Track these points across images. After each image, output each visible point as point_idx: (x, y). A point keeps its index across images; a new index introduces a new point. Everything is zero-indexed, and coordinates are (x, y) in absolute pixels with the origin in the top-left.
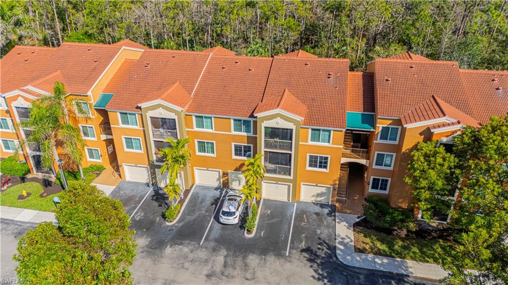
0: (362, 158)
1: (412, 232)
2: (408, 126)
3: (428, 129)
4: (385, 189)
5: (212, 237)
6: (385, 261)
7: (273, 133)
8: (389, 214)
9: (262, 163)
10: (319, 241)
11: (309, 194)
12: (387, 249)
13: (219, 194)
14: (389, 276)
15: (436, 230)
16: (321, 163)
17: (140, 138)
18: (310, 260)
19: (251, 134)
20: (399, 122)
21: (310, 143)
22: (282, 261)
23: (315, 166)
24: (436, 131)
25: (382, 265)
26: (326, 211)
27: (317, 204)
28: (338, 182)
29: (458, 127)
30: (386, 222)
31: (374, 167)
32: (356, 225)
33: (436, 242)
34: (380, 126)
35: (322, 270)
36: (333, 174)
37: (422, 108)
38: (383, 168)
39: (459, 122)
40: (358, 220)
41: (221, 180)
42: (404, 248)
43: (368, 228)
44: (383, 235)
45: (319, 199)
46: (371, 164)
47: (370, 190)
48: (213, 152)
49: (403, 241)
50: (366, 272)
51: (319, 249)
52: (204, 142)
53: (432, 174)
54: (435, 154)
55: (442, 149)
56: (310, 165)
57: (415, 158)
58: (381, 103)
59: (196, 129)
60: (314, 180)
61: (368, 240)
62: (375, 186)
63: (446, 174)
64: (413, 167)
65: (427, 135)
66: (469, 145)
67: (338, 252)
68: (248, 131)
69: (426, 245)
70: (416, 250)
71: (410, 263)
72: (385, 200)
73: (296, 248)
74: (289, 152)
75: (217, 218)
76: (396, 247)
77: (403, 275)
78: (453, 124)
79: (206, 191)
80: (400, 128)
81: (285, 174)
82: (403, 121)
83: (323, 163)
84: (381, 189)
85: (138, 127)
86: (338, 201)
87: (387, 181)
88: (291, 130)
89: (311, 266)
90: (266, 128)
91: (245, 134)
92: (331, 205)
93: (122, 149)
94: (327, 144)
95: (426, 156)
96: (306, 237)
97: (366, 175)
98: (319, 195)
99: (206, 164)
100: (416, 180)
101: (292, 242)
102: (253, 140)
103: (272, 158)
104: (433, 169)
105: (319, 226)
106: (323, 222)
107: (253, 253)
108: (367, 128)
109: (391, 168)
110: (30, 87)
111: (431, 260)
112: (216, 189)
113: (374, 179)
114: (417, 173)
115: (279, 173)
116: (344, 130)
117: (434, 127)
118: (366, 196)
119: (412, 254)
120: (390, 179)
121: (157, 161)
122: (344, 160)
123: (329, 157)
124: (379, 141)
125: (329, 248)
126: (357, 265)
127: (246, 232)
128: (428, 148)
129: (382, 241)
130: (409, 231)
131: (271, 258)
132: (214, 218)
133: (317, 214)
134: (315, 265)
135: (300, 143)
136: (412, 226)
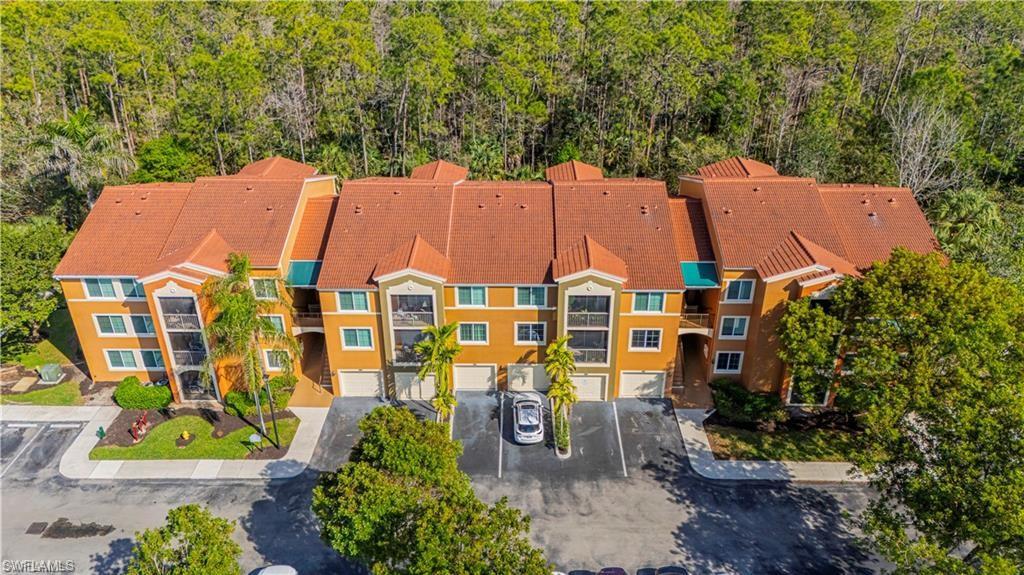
0: (703, 326)
1: (782, 424)
2: (769, 280)
3: (795, 282)
4: (736, 367)
5: (511, 464)
6: (756, 465)
7: (577, 303)
8: (750, 402)
9: (565, 347)
10: (662, 453)
11: (631, 386)
12: (755, 452)
13: (495, 401)
14: (765, 485)
15: (812, 416)
16: (649, 339)
17: (371, 328)
18: (658, 479)
19: (545, 307)
20: (754, 274)
21: (635, 313)
22: (622, 484)
23: (642, 345)
24: (805, 284)
25: (754, 471)
26: (660, 408)
27: (644, 400)
28: (673, 365)
29: (832, 277)
30: (746, 413)
31: (721, 337)
32: (707, 423)
33: (815, 433)
34: (727, 281)
35: (679, 490)
36: (667, 352)
37: (781, 251)
38: (732, 337)
39: (833, 271)
40: (707, 416)
41: (496, 380)
42: (774, 445)
43: (724, 426)
44: (746, 433)
45: (646, 392)
46: (715, 334)
47: (716, 371)
48: (484, 339)
49: (773, 437)
50: (736, 484)
51: (666, 462)
52: (470, 325)
54: (813, 318)
55: (819, 310)
56: (634, 344)
58: (724, 247)
59: (459, 306)
60: (639, 365)
61: (727, 441)
62: (721, 365)
63: (829, 342)
65: (794, 290)
66: (851, 302)
67: (693, 463)
68: (539, 302)
69: (803, 439)
70: (790, 446)
71: (789, 464)
72: (739, 382)
73: (635, 466)
74: (605, 329)
75: (510, 437)
76: (766, 446)
77: (782, 481)
78: (826, 273)
79: (475, 399)
80: (754, 281)
81: (597, 361)
82: (760, 272)
83: (652, 339)
84: (731, 368)
85: (371, 312)
86: (674, 392)
87: (738, 355)
88: (608, 298)
89: (663, 487)
90: (570, 297)
91: (535, 307)
92: (665, 398)
93: (337, 346)
94: (657, 313)
95: (801, 320)
96: (643, 448)
97: (706, 350)
98: (646, 386)
99: (473, 358)
101: (627, 458)
102: (550, 317)
103: (577, 340)
105: (657, 430)
106: (659, 424)
107: (579, 479)
108: (708, 284)
109: (744, 337)
110: (188, 265)
111: (813, 457)
112: (489, 393)
113: (721, 355)
115: (589, 360)
116: (682, 292)
117: (803, 280)
118: (709, 380)
119: (788, 453)
120: (742, 353)
121: (398, 361)
122: (682, 331)
123: (662, 330)
124: (726, 301)
125: (678, 459)
126: (722, 477)
127: (557, 452)
128: (801, 309)
129: (747, 441)
130: (778, 423)
131: (606, 484)
132: (503, 437)
133: (649, 414)
134: (668, 485)
135: (621, 314)
136: (781, 415)
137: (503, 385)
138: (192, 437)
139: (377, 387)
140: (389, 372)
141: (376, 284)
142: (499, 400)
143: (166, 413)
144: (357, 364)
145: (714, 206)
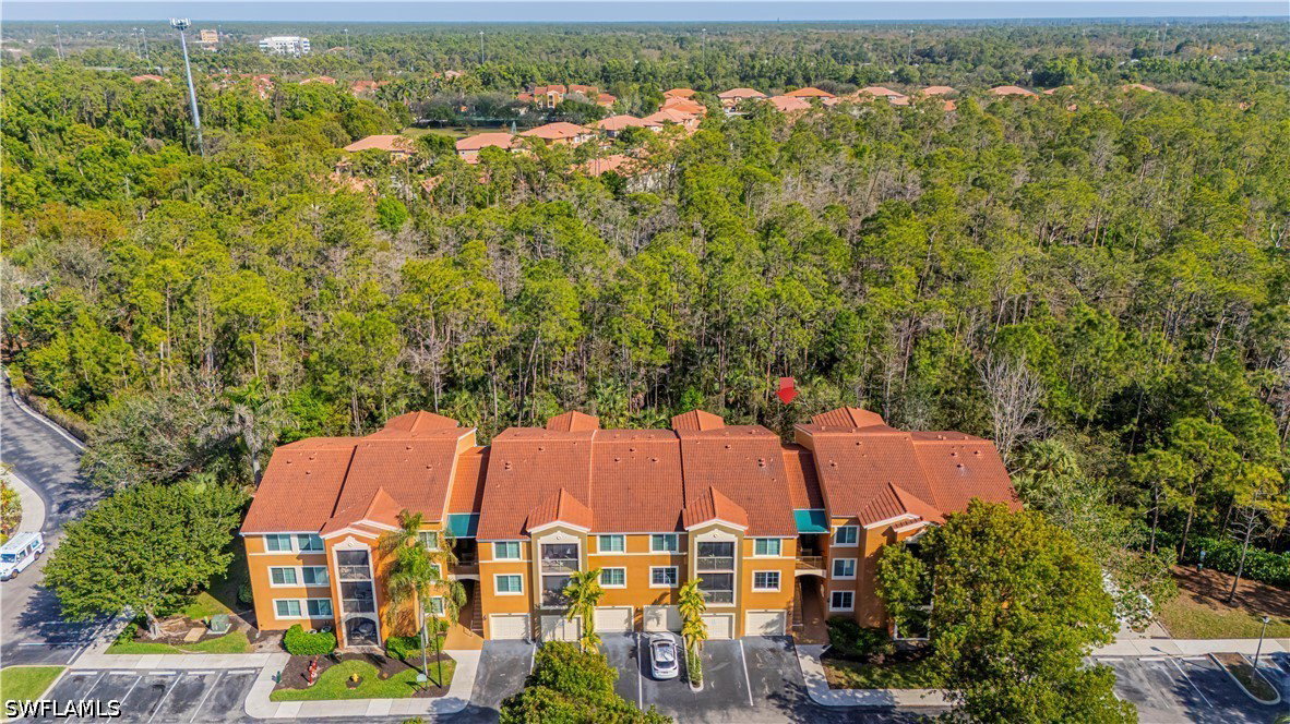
0: (817, 567)
1: (891, 656)
2: (868, 527)
3: (891, 528)
4: (850, 606)
5: (650, 697)
6: (867, 694)
7: (706, 548)
8: (862, 637)
9: (696, 589)
10: (784, 683)
11: (756, 624)
12: (865, 680)
13: (632, 641)
14: (873, 710)
15: (917, 649)
16: (770, 580)
17: (522, 575)
18: (780, 707)
19: (677, 553)
20: (856, 521)
21: (756, 557)
22: (749, 712)
23: (763, 586)
24: (899, 530)
25: (864, 698)
26: (782, 644)
27: (768, 638)
28: (792, 604)
29: (921, 524)
30: (858, 647)
31: (833, 577)
32: (823, 657)
33: (921, 663)
34: (835, 527)
35: (798, 715)
36: (786, 592)
37: (879, 500)
38: (844, 578)
39: (921, 519)
40: (824, 651)
41: (633, 621)
42: (884, 676)
43: (838, 659)
44: (857, 664)
45: (769, 630)
46: (829, 575)
47: (832, 610)
48: (622, 582)
49: (882, 668)
50: (847, 710)
51: (787, 692)
52: (610, 570)
53: (903, 582)
54: (903, 559)
55: (908, 554)
56: (757, 585)
57: (884, 567)
58: (832, 498)
59: (600, 553)
60: (762, 605)
61: (841, 673)
62: (836, 604)
63: (917, 582)
64: (882, 576)
65: (891, 535)
66: (933, 546)
67: (810, 692)
68: (671, 548)
69: (908, 669)
70: (898, 676)
71: (894, 692)
72: (851, 620)
73: (761, 696)
74: (730, 571)
75: (648, 673)
76: (875, 677)
77: (888, 706)
78: (916, 521)
79: (613, 640)
80: (858, 527)
81: (724, 601)
82: (861, 519)
83: (773, 580)
84: (844, 606)
85: (523, 560)
86: (794, 629)
87: (850, 594)
88: (732, 544)
89: (784, 713)
90: (699, 543)
91: (668, 553)
92: (787, 636)
93: (491, 591)
94: (776, 556)
95: (894, 563)
96: (768, 681)
97: (822, 590)
98: (769, 625)
99: (613, 600)
100: (887, 592)
101: (753, 690)
102: (682, 561)
103: (708, 582)
104: (903, 577)
105: (779, 665)
106: (781, 659)
107: (711, 709)
108: (819, 530)
109: (854, 577)
110: (365, 522)
111: (916, 685)
112: (627, 634)
113: (835, 594)
114: (888, 584)
115: (717, 601)
116: (796, 537)
117: (897, 526)
118: (826, 618)
119: (894, 682)
120: (854, 592)
121: (545, 604)
122: (798, 573)
123: (780, 572)
124: (836, 545)
125: (799, 689)
126: (836, 704)
127: (691, 685)
128: (893, 553)
129: (858, 672)
130: (886, 656)
131: (734, 712)
132: (642, 674)
133: (772, 650)
134: (789, 712)
135: (744, 558)
136: (889, 648)
137: (639, 627)
138: (361, 679)
139: (523, 631)
140: (536, 614)
141: (529, 535)
142: (636, 641)
143: (334, 659)
144: (506, 608)
145: (822, 459)
